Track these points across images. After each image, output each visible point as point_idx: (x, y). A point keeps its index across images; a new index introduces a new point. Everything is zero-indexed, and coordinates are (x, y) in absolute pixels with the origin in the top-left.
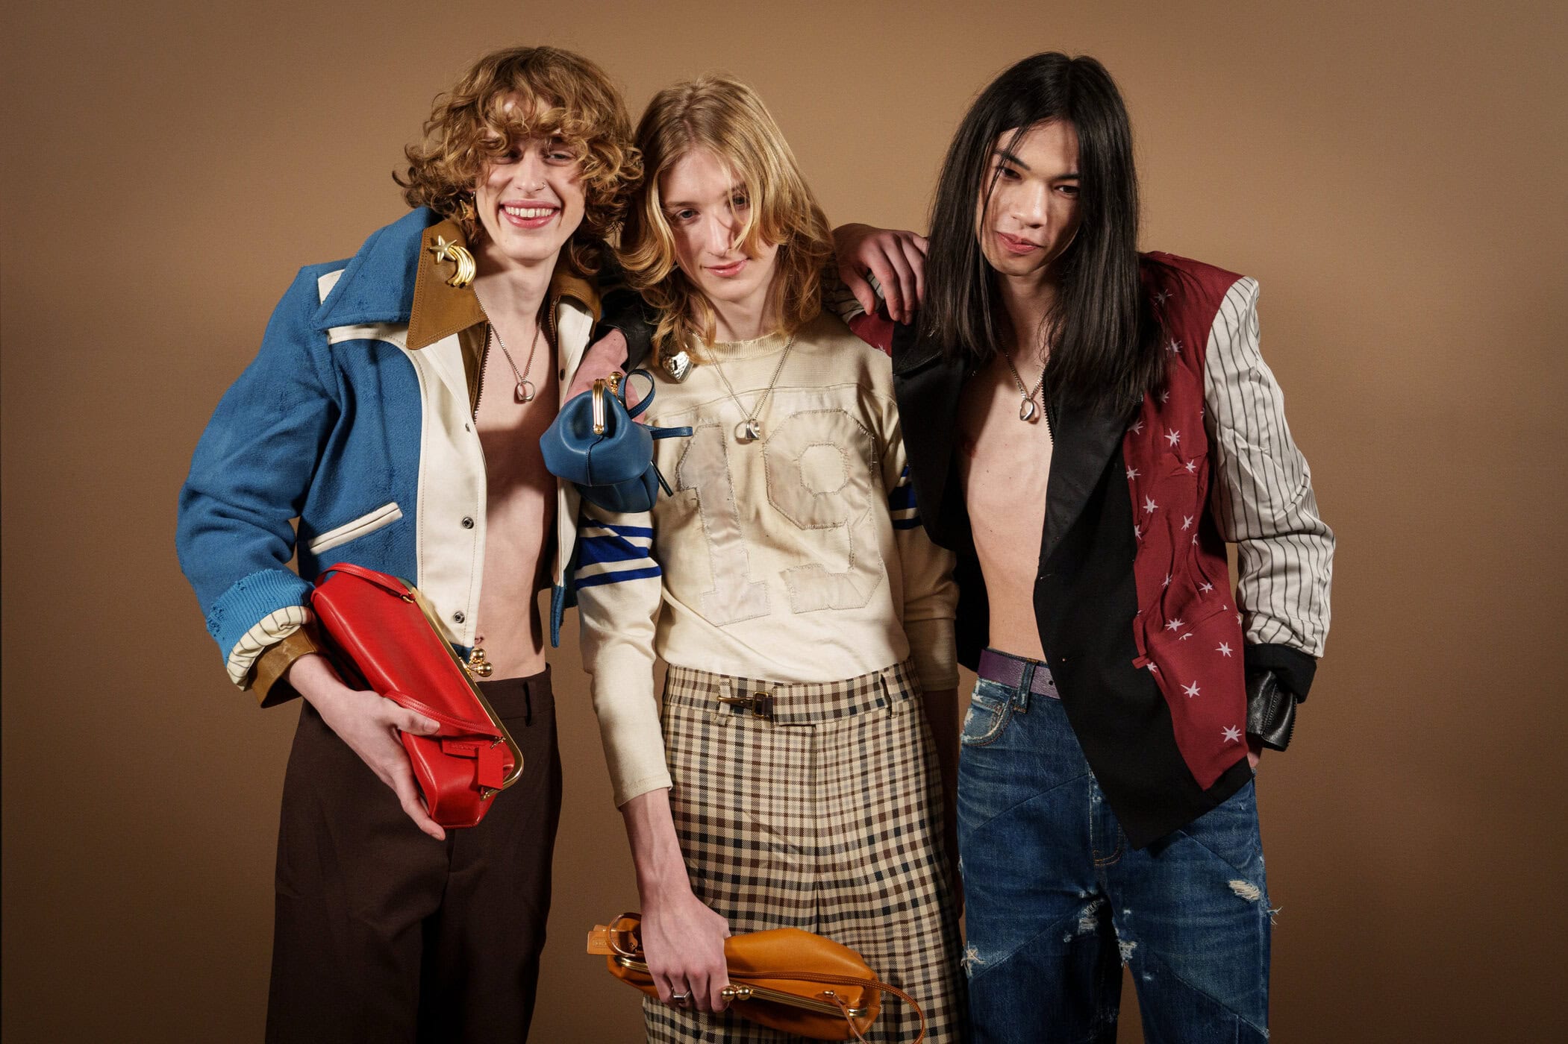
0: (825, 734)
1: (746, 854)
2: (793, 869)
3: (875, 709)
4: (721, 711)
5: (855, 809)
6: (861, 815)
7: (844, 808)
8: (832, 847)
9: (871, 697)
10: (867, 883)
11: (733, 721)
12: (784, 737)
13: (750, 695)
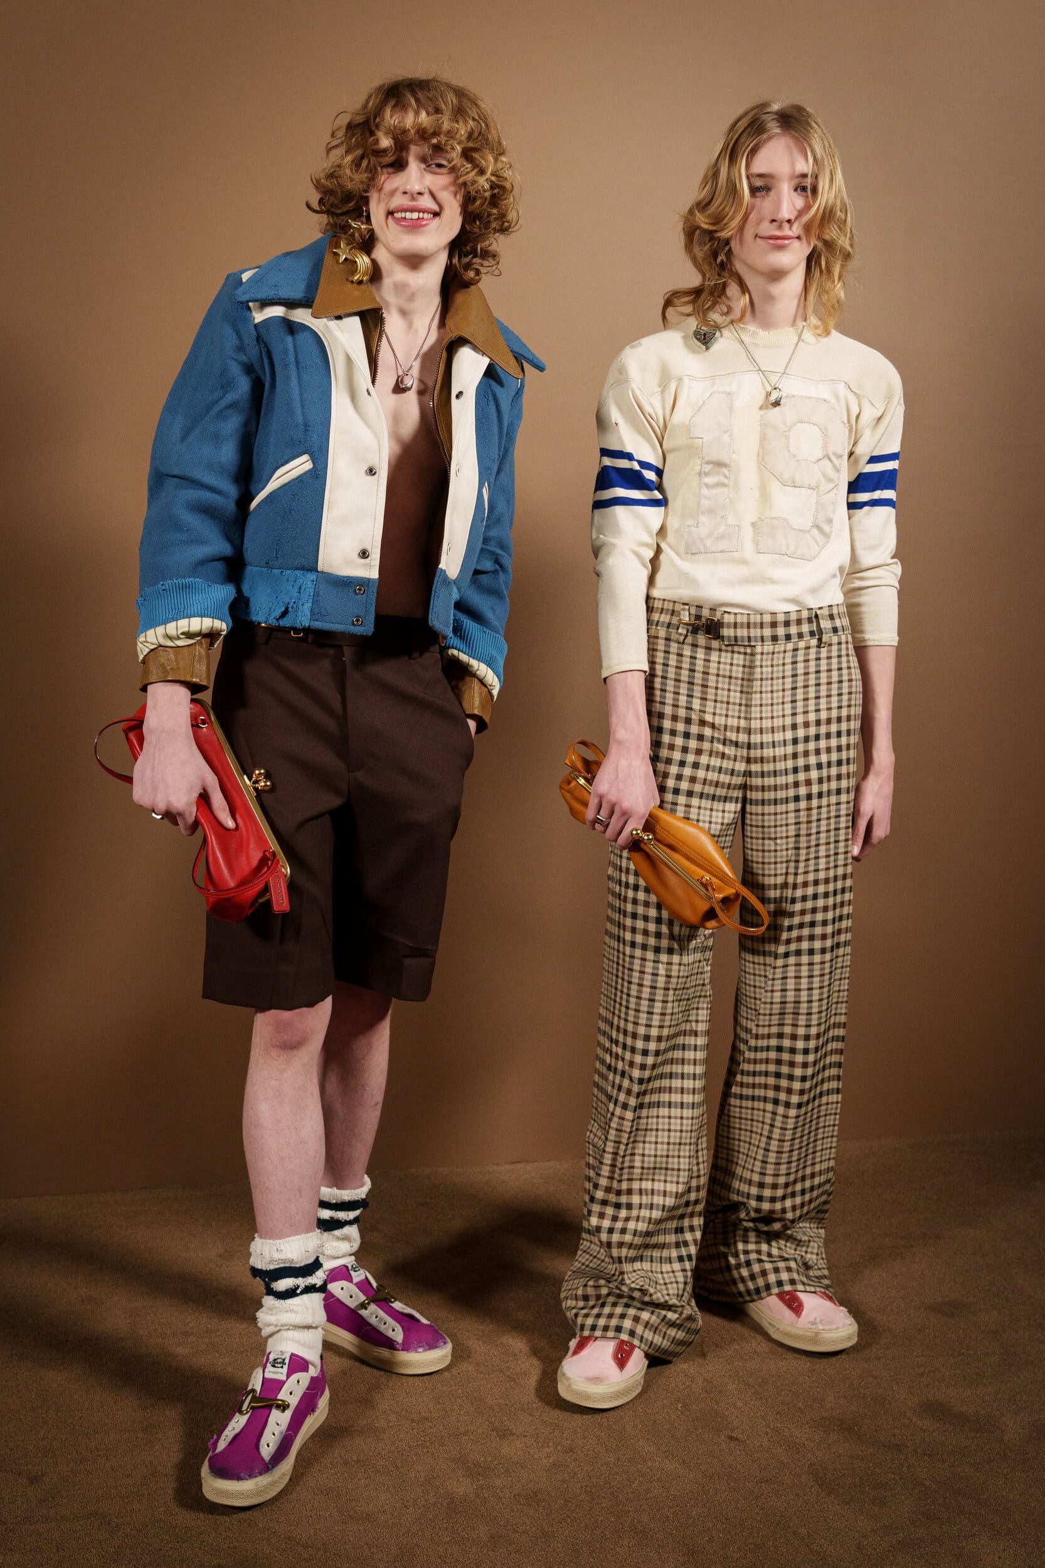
0: (762, 654)
1: (693, 744)
2: (729, 758)
3: (807, 638)
4: (680, 630)
5: (784, 716)
6: (788, 721)
7: (775, 714)
8: (762, 743)
9: (805, 628)
10: (786, 774)
11: (689, 640)
12: (729, 655)
13: (704, 620)
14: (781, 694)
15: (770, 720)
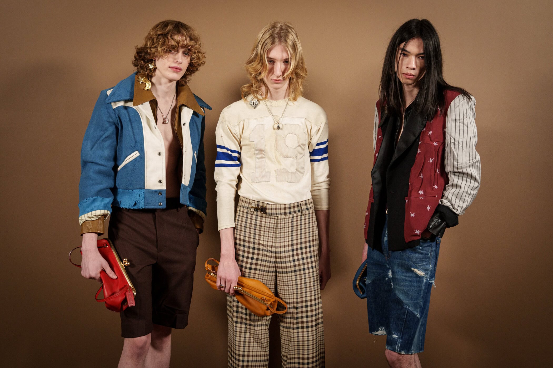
0: (281, 219)
1: (256, 251)
2: (269, 257)
3: (297, 213)
4: (251, 210)
5: (288, 241)
6: (290, 243)
7: (285, 241)
8: (281, 251)
9: (296, 209)
10: (290, 262)
11: (255, 213)
12: (269, 219)
13: (260, 206)
14: (287, 233)
15: (283, 243)
